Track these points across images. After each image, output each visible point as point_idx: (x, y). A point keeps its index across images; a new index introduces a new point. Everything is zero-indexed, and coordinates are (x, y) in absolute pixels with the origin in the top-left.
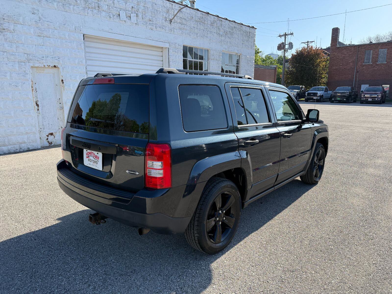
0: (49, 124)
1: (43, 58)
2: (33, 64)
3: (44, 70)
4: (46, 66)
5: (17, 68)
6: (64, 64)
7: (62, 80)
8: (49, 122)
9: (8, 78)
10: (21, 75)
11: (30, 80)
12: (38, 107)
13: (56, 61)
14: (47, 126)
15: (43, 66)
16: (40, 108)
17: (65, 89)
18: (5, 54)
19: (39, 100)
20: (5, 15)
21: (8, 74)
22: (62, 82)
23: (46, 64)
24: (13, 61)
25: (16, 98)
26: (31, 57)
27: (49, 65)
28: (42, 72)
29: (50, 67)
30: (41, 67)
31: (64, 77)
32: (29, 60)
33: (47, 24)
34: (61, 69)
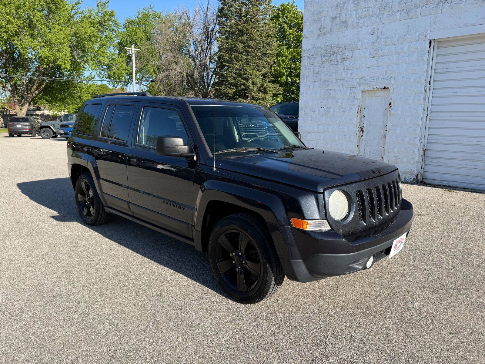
0: (370, 152)
1: (373, 81)
2: (363, 88)
3: (376, 93)
4: (376, 89)
5: (348, 94)
6: (396, 83)
7: (390, 104)
8: (371, 150)
9: (340, 104)
10: (350, 100)
11: (357, 105)
12: (363, 133)
13: (387, 82)
14: (368, 154)
15: (372, 89)
16: (364, 134)
17: (391, 114)
18: (342, 81)
19: (365, 126)
20: (347, 45)
21: (340, 101)
22: (390, 106)
23: (375, 87)
24: (346, 87)
25: (342, 123)
26: (362, 81)
27: (378, 87)
28: (374, 95)
29: (380, 89)
30: (370, 91)
31: (393, 99)
32: (360, 85)
33: (384, 42)
34: (391, 91)
